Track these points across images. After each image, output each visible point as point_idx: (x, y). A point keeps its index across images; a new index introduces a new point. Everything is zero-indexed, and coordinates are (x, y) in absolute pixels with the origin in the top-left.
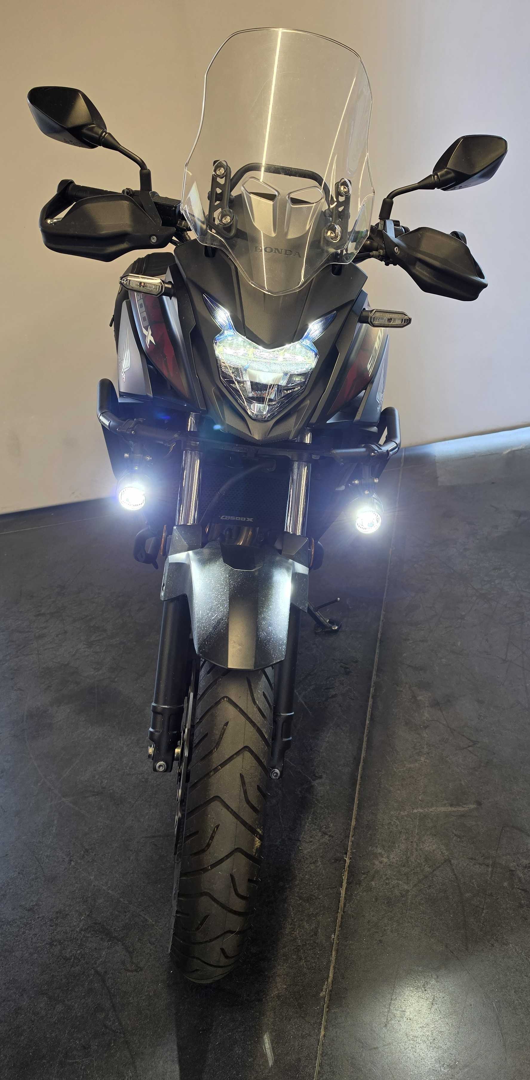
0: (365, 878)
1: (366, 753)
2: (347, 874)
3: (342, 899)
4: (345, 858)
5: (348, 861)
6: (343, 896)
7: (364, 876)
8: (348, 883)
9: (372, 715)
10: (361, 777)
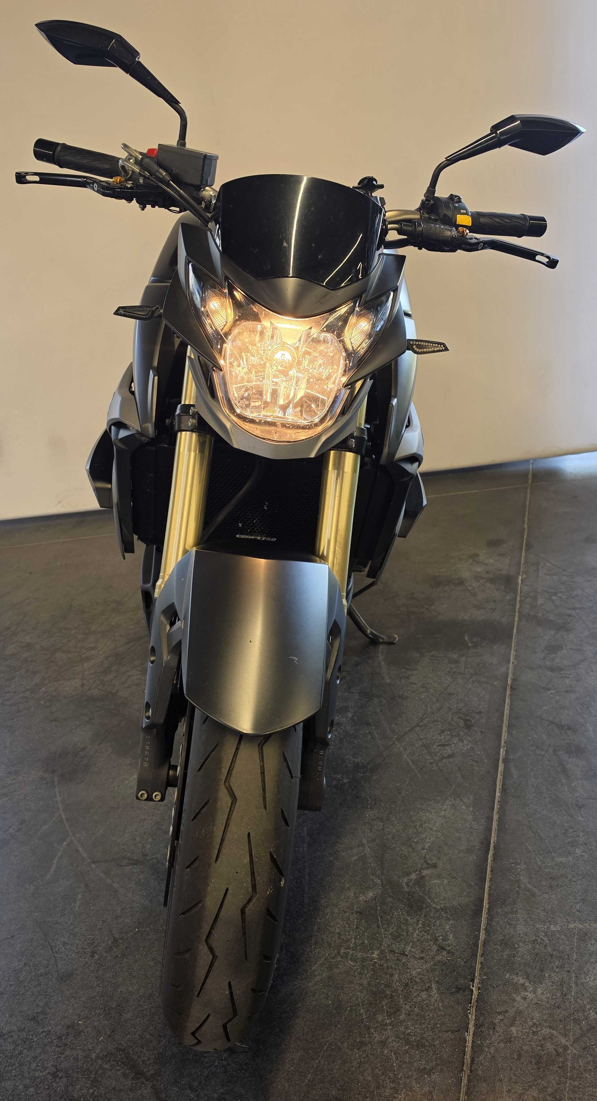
0: (502, 1020)
1: (497, 837)
2: (474, 1011)
3: (468, 1050)
4: (472, 988)
5: (475, 992)
6: (470, 1045)
7: (500, 1017)
8: (477, 1026)
9: (504, 785)
10: (492, 871)
